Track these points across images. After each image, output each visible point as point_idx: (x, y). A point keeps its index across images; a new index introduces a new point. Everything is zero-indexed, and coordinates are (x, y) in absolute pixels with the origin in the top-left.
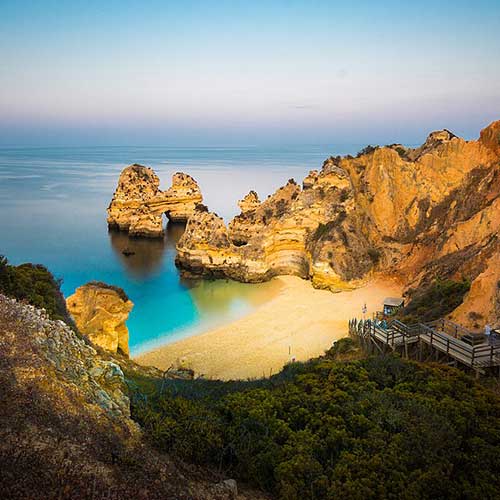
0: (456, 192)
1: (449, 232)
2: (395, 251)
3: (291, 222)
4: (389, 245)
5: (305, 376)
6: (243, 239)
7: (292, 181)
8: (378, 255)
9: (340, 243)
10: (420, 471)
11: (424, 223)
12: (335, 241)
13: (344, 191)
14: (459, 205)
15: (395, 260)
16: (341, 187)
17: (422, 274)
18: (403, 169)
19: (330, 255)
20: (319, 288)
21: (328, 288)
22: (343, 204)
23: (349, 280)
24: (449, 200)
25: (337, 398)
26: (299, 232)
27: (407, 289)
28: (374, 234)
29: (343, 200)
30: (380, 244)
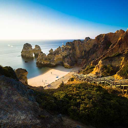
0: (91, 49)
1: (90, 56)
2: (80, 60)
3: (60, 55)
4: (79, 59)
5: (69, 88)
6: (50, 58)
7: (60, 47)
8: (77, 61)
9: (70, 59)
10: (96, 107)
11: (85, 55)
12: (69, 58)
13: (70, 49)
14: (91, 51)
15: (80, 62)
17: (85, 64)
18: (81, 44)
19: (68, 61)
20: (66, 68)
21: (67, 68)
22: (70, 51)
23: (71, 66)
24: (90, 50)
25: (77, 93)
26: (61, 57)
27: (82, 68)
28: (76, 57)
30: (77, 59)
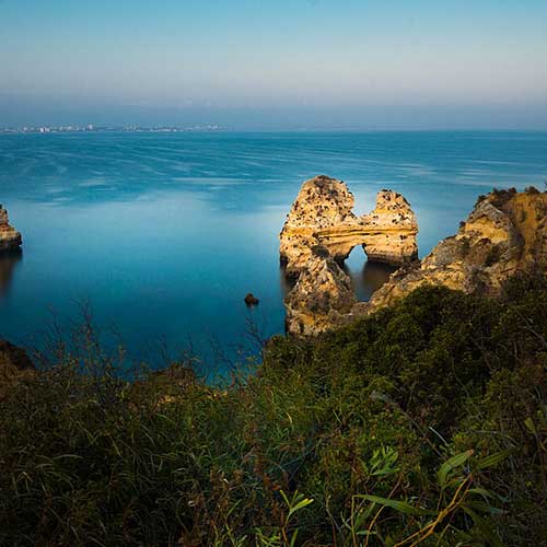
13: (496, 249)
16: (496, 240)
22: (488, 269)
29: (489, 263)
